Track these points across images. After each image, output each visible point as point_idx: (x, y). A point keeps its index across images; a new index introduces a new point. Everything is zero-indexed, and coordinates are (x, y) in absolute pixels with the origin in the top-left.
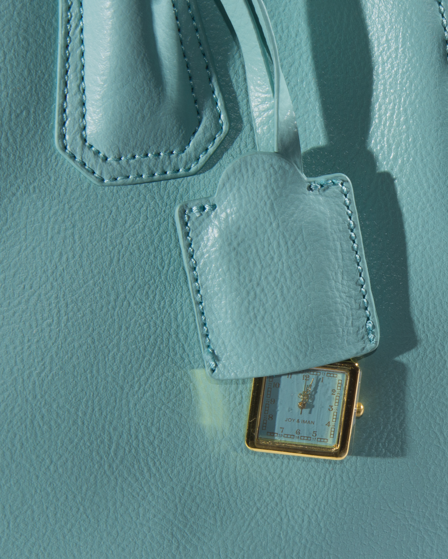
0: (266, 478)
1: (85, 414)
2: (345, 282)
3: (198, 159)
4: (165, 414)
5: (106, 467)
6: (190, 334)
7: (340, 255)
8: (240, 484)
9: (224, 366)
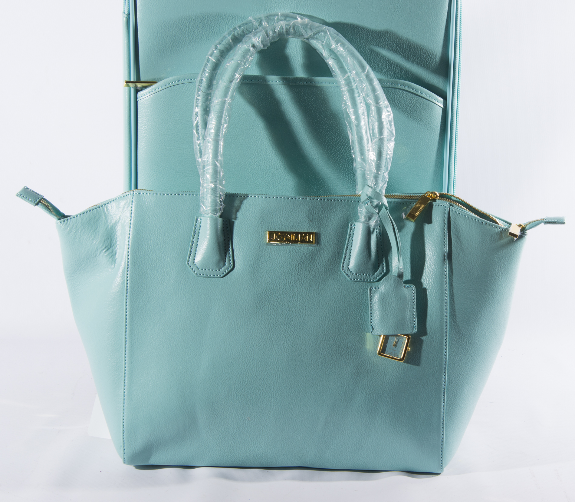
0: (381, 366)
1: (337, 339)
2: (410, 313)
3: (376, 278)
4: (357, 343)
5: (340, 355)
6: (367, 323)
7: (409, 305)
8: (374, 366)
9: (375, 331)
